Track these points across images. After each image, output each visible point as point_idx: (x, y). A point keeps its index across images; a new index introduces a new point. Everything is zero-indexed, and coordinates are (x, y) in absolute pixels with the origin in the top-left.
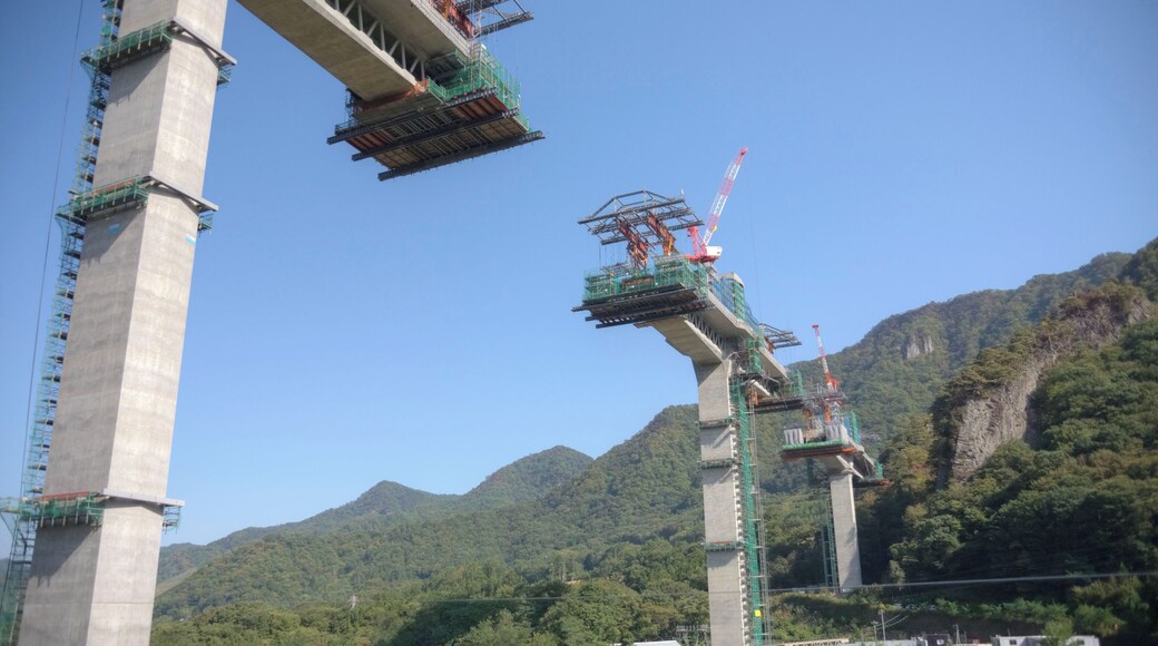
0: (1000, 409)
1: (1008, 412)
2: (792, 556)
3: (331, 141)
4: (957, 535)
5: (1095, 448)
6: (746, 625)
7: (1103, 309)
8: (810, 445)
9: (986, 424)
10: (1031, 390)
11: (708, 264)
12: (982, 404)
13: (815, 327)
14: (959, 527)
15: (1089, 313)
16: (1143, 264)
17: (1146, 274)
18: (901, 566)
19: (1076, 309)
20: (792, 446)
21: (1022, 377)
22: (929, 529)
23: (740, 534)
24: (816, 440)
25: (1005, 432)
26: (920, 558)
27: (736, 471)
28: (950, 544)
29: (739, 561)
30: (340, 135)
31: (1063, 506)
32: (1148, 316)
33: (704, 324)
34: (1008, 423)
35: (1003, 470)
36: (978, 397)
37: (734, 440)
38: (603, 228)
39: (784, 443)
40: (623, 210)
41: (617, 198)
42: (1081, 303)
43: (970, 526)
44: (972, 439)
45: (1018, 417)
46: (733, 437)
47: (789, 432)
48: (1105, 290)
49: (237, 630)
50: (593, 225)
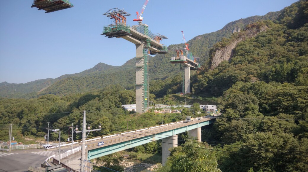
0: (224, 53)
1: (226, 53)
2: (178, 85)
3: (32, 7)
4: (206, 82)
5: (238, 63)
6: (143, 101)
7: (255, 28)
8: (176, 60)
9: (220, 56)
10: (233, 48)
11: (140, 21)
12: (220, 51)
13: (182, 32)
14: (207, 80)
15: (252, 29)
16: (286, 12)
17: (286, 15)
18: (194, 89)
19: (249, 28)
20: (173, 61)
21: (231, 45)
22: (201, 81)
23: (143, 82)
24: (178, 59)
25: (224, 58)
26: (198, 87)
27: (143, 69)
28: (204, 84)
29: (142, 88)
30: (33, 6)
31: (225, 77)
32: (265, 30)
33: (135, 36)
34: (226, 56)
35: (220, 67)
36: (219, 50)
37: (143, 62)
38: (109, 16)
39: (171, 60)
40: (113, 12)
41: (111, 9)
42: (250, 26)
43: (210, 80)
44: (216, 60)
45: (228, 55)
46: (142, 61)
47: (172, 57)
48: (256, 23)
49: (46, 101)
50: (107, 15)
